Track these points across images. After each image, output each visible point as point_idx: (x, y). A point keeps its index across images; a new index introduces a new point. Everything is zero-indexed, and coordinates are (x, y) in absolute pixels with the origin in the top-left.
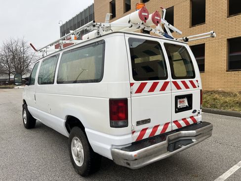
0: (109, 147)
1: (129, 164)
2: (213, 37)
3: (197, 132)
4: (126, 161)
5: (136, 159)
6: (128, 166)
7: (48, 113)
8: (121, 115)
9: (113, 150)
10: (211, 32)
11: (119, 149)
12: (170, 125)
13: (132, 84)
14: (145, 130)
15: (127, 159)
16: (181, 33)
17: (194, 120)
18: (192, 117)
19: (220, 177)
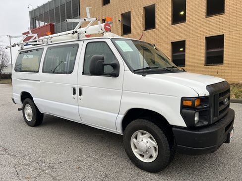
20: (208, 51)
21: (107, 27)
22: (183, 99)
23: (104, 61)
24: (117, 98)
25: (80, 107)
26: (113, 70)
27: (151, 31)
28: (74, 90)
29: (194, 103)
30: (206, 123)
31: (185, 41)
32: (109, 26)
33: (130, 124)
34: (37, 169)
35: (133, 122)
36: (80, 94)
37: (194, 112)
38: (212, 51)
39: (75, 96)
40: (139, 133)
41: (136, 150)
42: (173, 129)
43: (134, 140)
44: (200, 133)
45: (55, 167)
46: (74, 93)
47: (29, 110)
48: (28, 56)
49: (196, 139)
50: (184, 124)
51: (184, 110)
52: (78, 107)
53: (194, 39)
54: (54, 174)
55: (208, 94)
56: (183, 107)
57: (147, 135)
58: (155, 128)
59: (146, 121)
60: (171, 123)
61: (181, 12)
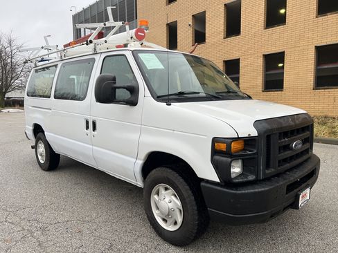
20: (319, 67)
21: (139, 33)
22: (215, 140)
23: (115, 83)
24: (134, 136)
25: (94, 148)
26: (130, 96)
27: (234, 39)
28: (87, 122)
29: (229, 146)
30: (251, 178)
31: (284, 52)
32: (144, 32)
33: (151, 173)
34: (24, 230)
35: (154, 172)
36: (94, 129)
37: (229, 160)
38: (326, 67)
39: (88, 131)
40: (161, 187)
41: (157, 212)
42: (202, 184)
43: (156, 197)
44: (238, 192)
45: (48, 228)
46: (87, 128)
47: (42, 149)
48: (44, 75)
49: (232, 201)
50: (215, 178)
51: (217, 157)
52: (91, 147)
53: (298, 49)
54: (42, 239)
55: (254, 133)
56: (215, 152)
57: (170, 191)
58: (180, 181)
59: (170, 171)
60: (200, 175)
61: (281, 9)
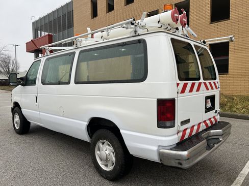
0: (155, 148)
1: (181, 164)
2: (232, 41)
3: (223, 131)
4: (178, 161)
5: (188, 159)
6: (180, 166)
7: (61, 116)
8: (169, 115)
9: (161, 150)
10: (231, 36)
11: (168, 149)
12: (201, 125)
13: (178, 84)
14: (185, 130)
15: (179, 159)
16: (196, 36)
17: (216, 120)
18: (214, 117)
19: (242, 172)
